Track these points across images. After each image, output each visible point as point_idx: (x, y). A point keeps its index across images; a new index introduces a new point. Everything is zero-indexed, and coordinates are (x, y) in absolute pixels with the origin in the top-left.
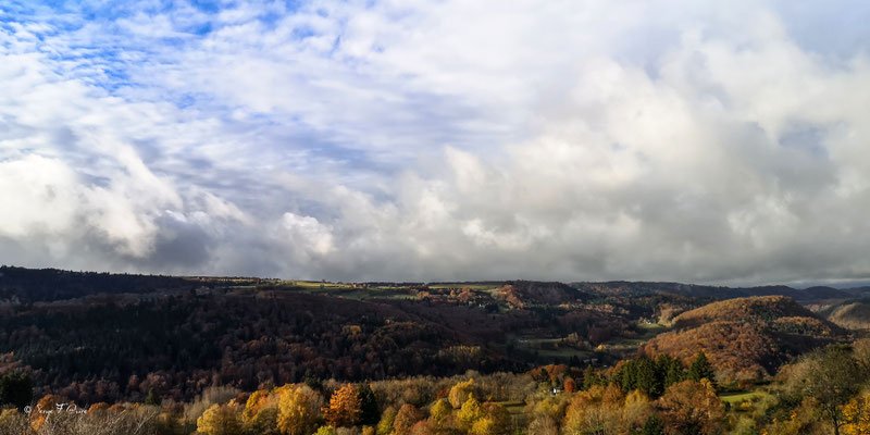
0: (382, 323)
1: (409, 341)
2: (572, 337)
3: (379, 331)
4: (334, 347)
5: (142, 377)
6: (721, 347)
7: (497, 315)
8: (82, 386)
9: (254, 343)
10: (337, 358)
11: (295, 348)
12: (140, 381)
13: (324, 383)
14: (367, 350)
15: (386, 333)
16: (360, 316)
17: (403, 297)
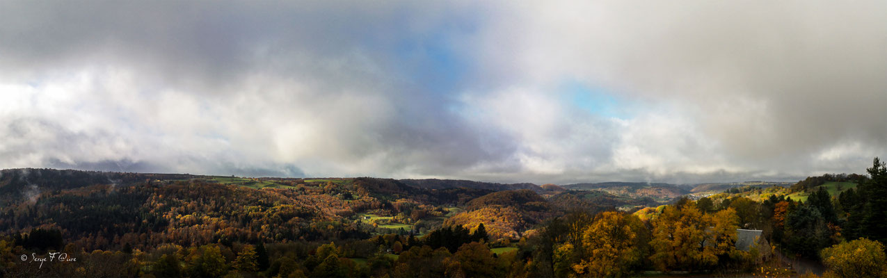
0: (271, 205)
1: (290, 216)
2: (399, 217)
3: (270, 211)
4: (240, 222)
5: (121, 235)
6: (493, 221)
7: (350, 201)
8: (88, 240)
9: (187, 216)
10: (242, 228)
11: (215, 220)
12: (120, 239)
13: (234, 243)
14: (262, 223)
15: (275, 212)
16: (257, 200)
17: (287, 187)
